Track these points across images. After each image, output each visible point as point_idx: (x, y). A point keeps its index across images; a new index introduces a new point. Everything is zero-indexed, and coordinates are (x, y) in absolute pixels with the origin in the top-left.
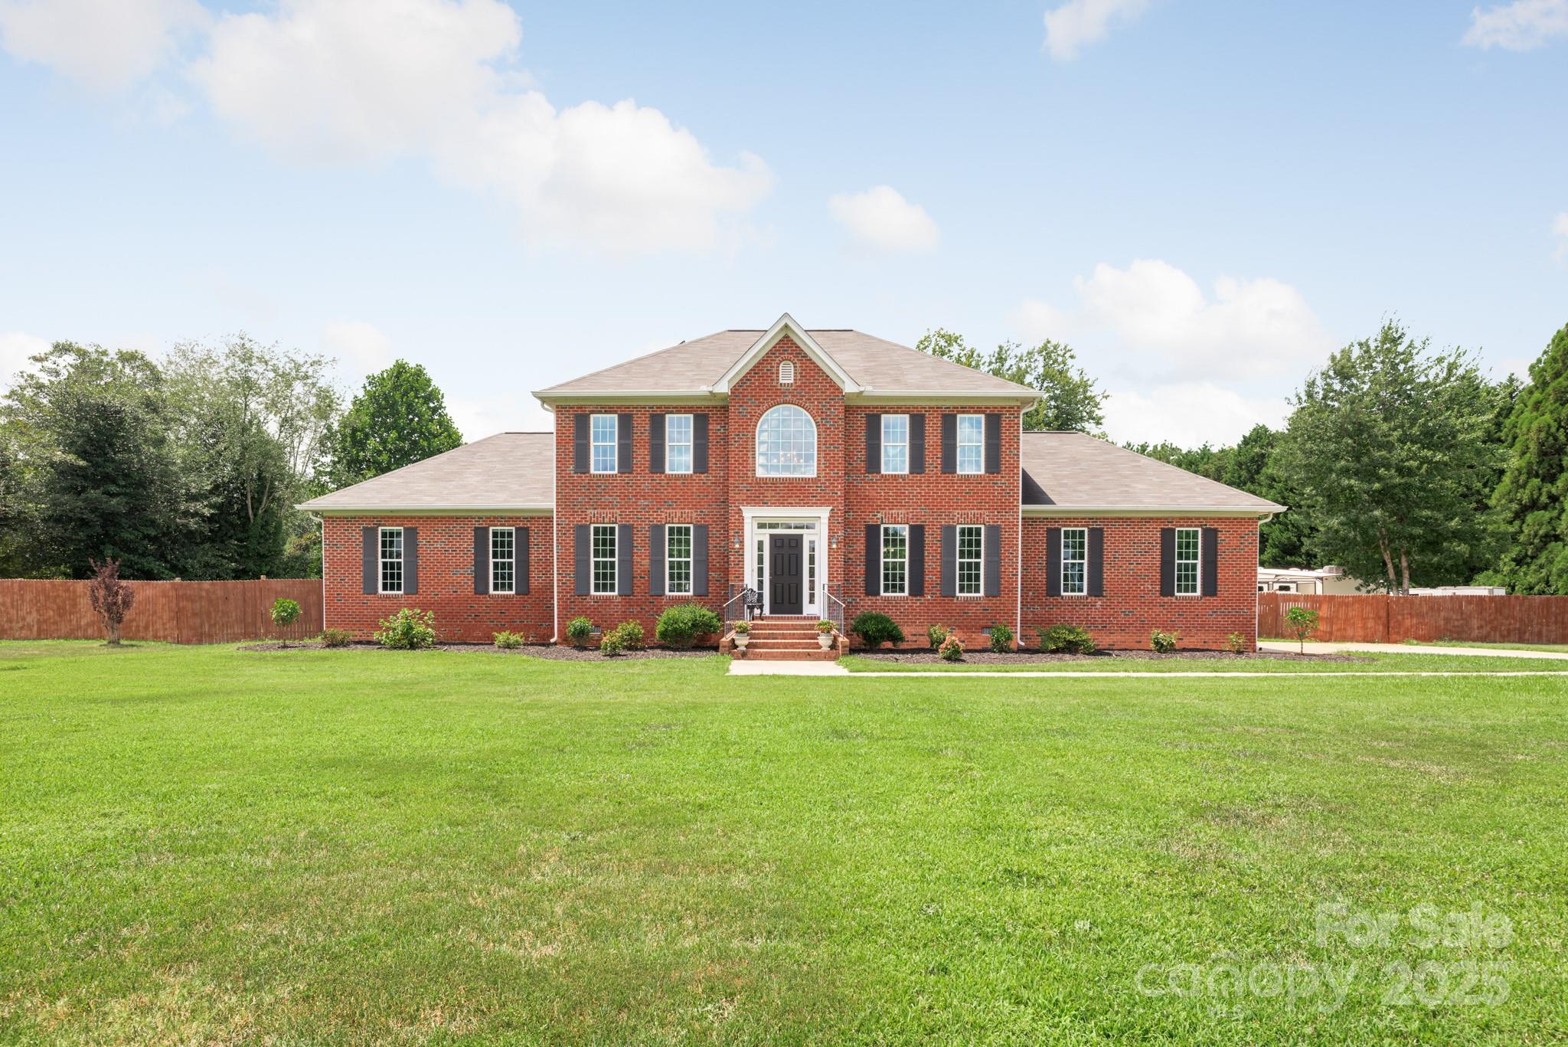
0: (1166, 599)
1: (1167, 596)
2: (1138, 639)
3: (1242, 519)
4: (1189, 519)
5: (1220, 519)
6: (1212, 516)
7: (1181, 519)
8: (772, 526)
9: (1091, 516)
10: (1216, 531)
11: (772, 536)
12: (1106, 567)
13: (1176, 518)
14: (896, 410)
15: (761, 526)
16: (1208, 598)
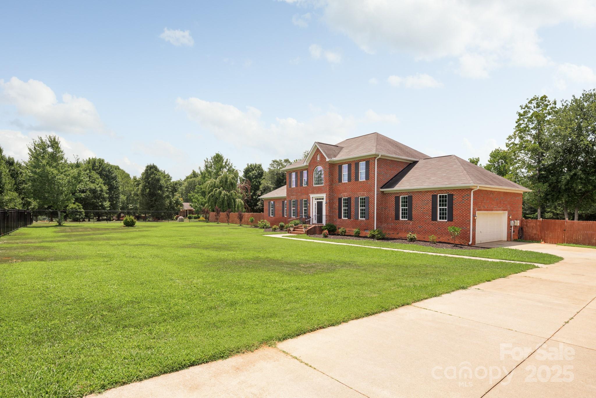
0: (434, 222)
1: (434, 221)
2: (424, 237)
3: (463, 189)
4: (442, 190)
5: (454, 190)
6: (451, 189)
7: (439, 191)
8: (318, 199)
9: (408, 191)
10: (453, 195)
11: (318, 202)
12: (413, 210)
13: (437, 190)
14: (345, 163)
15: (316, 199)
16: (449, 222)
